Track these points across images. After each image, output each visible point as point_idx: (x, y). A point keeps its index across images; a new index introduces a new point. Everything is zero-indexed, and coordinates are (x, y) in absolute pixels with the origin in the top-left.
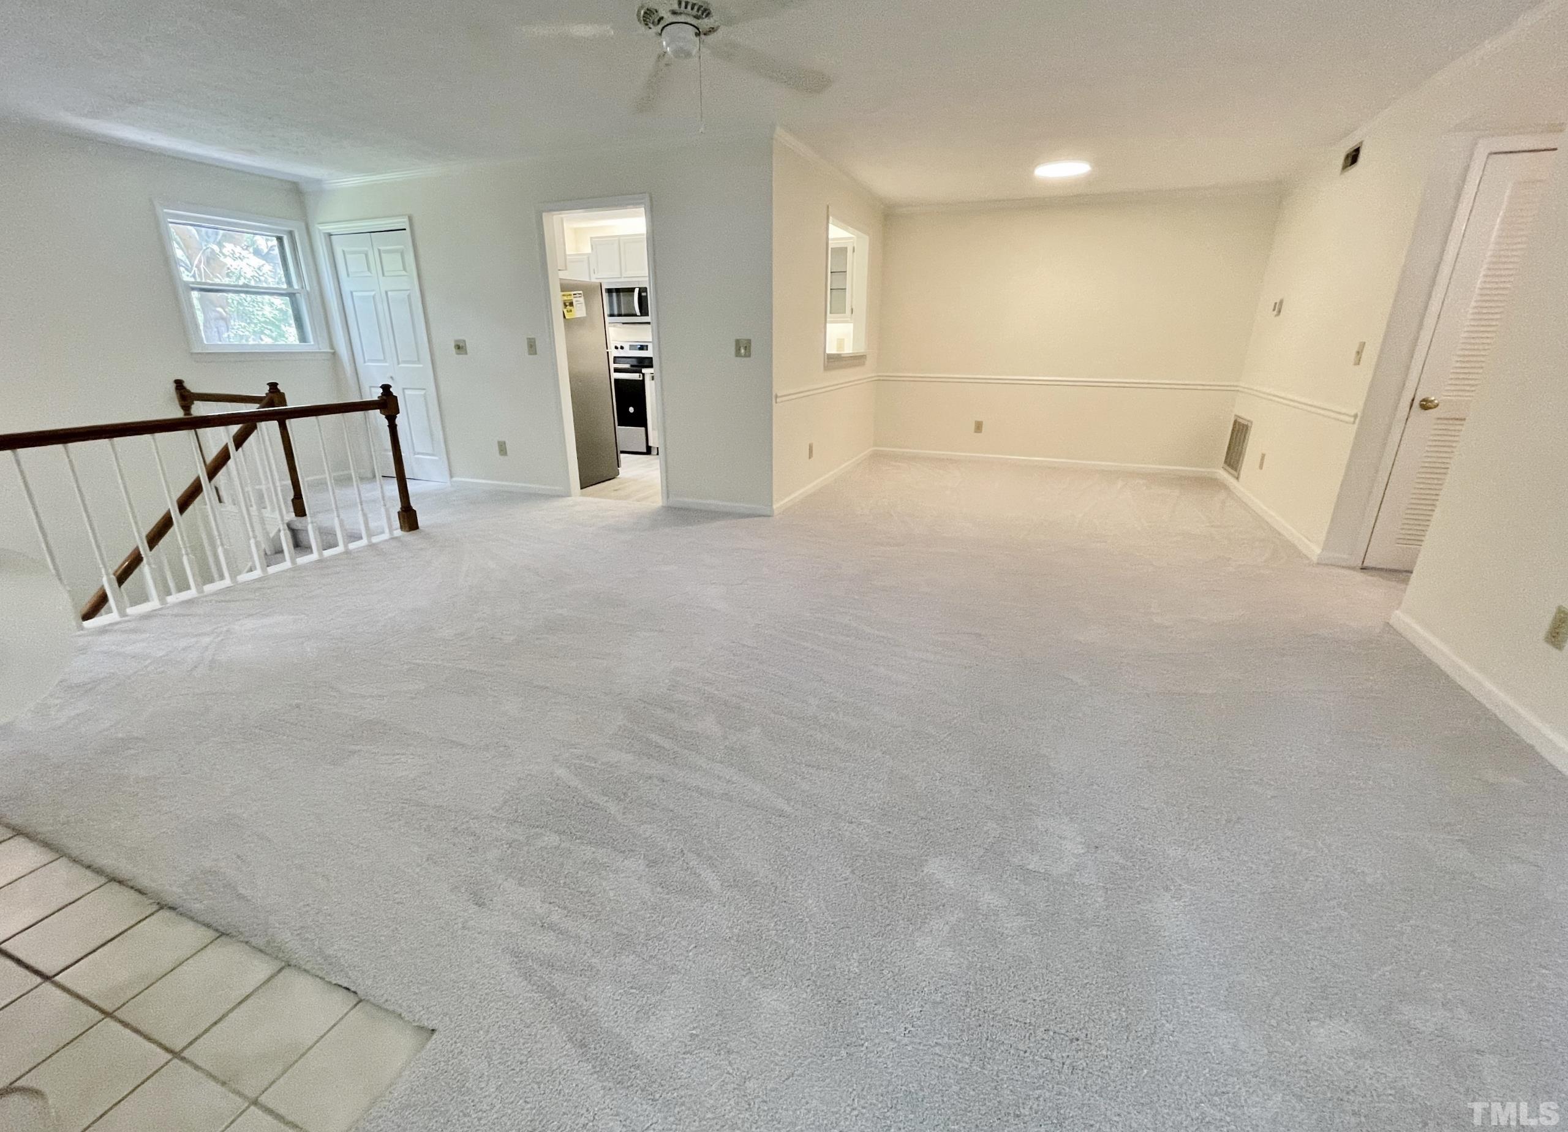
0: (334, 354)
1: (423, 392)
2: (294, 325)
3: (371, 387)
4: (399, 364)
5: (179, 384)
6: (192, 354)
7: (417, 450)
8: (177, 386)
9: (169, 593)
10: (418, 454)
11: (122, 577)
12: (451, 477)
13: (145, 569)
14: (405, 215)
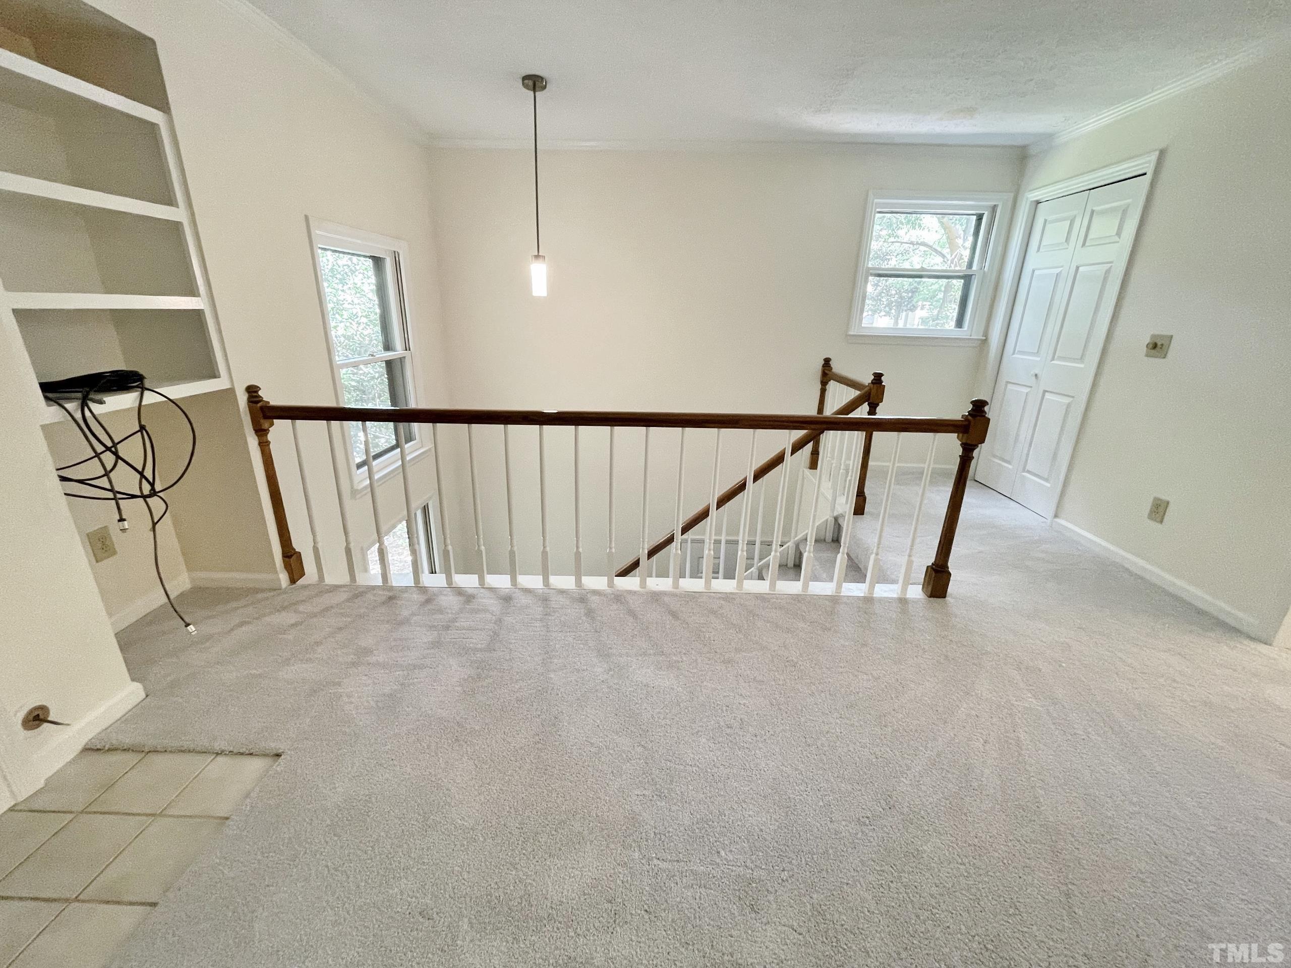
0: (985, 342)
1: (1066, 400)
2: (958, 304)
3: (1008, 382)
4: (1053, 359)
5: (827, 361)
6: (847, 335)
7: (1028, 467)
8: (824, 364)
9: (682, 576)
10: (1029, 472)
11: (652, 553)
12: (1056, 516)
13: (673, 548)
14: (1156, 150)
